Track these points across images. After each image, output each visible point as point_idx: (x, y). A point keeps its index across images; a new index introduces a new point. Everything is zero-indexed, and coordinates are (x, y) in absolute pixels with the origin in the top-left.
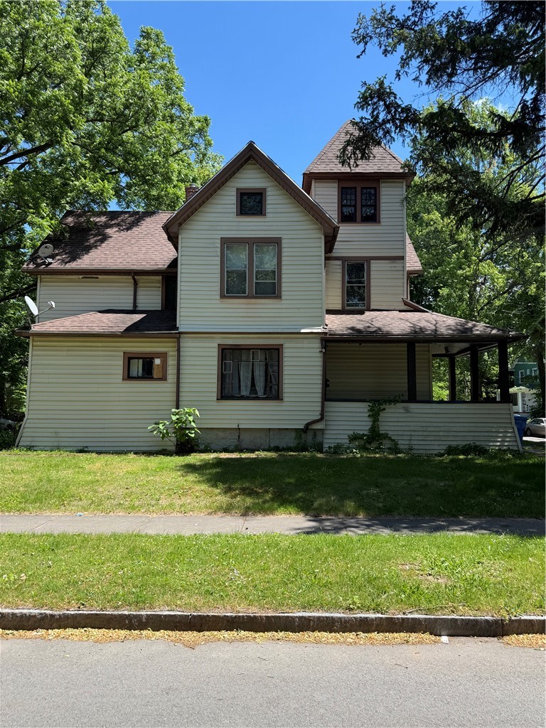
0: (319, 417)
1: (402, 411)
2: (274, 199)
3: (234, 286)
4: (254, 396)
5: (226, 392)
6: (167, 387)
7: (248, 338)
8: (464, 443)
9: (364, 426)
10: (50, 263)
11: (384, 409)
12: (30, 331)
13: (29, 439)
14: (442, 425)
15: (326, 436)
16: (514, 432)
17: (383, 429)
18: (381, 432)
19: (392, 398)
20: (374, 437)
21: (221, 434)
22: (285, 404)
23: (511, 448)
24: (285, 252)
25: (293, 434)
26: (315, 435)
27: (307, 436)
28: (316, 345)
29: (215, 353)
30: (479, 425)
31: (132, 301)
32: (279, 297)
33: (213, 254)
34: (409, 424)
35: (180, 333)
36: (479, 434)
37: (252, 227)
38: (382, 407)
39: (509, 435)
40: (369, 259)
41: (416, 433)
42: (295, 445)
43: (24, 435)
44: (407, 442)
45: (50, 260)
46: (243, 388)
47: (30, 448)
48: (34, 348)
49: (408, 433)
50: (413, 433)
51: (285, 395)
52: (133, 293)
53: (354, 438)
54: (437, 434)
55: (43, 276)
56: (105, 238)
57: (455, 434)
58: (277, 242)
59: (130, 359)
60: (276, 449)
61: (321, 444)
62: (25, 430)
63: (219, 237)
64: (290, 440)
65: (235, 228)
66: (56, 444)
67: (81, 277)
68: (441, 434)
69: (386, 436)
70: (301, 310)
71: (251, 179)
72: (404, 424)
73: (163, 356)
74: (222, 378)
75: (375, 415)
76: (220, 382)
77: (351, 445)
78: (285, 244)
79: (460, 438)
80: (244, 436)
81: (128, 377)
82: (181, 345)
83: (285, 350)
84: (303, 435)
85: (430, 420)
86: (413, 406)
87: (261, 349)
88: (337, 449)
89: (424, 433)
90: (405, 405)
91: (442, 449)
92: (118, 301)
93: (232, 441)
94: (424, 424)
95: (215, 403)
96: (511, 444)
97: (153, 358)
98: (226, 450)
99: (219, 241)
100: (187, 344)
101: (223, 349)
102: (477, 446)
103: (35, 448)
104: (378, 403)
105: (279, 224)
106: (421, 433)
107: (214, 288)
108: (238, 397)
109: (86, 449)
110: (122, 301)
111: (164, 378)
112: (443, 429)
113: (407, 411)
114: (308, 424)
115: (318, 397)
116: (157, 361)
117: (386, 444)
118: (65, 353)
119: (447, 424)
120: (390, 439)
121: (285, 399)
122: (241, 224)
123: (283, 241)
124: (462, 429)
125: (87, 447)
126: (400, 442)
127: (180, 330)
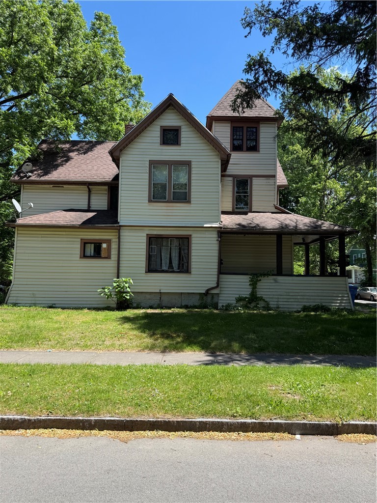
0: (216, 285)
1: (272, 281)
2: (187, 135)
3: (158, 194)
4: (171, 270)
5: (152, 267)
6: (111, 264)
7: (168, 230)
8: (315, 304)
9: (246, 292)
10: (30, 176)
11: (260, 280)
12: (16, 224)
13: (15, 298)
14: (299, 291)
15: (220, 298)
16: (348, 297)
17: (259, 293)
18: (258, 296)
19: (266, 272)
20: (253, 299)
21: (148, 296)
22: (192, 276)
23: (346, 307)
24: (194, 171)
25: (198, 297)
26: (213, 298)
27: (207, 298)
28: (214, 235)
29: (144, 240)
30: (325, 291)
31: (87, 203)
32: (189, 202)
33: (144, 171)
34: (277, 290)
35: (120, 226)
36: (325, 298)
37: (171, 153)
38: (259, 279)
39: (345, 298)
40: (251, 177)
41: (282, 297)
42: (199, 304)
43: (11, 295)
44: (276, 303)
45: (30, 174)
46: (163, 265)
47: (15, 305)
48: (18, 235)
49: (277, 297)
50: (279, 297)
51: (192, 270)
52: (87, 197)
53: (239, 300)
54: (296, 297)
55: (25, 185)
56: (68, 159)
57: (308, 297)
58: (188, 164)
59: (85, 243)
60: (186, 307)
61: (217, 303)
62: (12, 292)
63: (148, 159)
64: (195, 301)
65: (159, 154)
66: (33, 302)
67: (51, 186)
68: (299, 297)
69: (261, 299)
70: (204, 211)
71: (170, 120)
72: (274, 290)
73: (109, 242)
74: (149, 258)
75: (254, 284)
76: (148, 261)
77: (237, 305)
78: (193, 165)
79: (311, 301)
80: (164, 298)
81: (84, 256)
82: (121, 234)
83: (193, 239)
84: (205, 298)
85: (292, 288)
86: (280, 278)
87: (176, 238)
88: (228, 307)
89: (287, 297)
90: (275, 277)
91: (299, 307)
92: (77, 203)
93: (156, 301)
94: (287, 291)
95: (144, 275)
96: (346, 305)
97: (101, 243)
98: (151, 308)
99: (148, 163)
100: (125, 233)
101: (150, 238)
102: (323, 306)
103: (19, 305)
104: (256, 276)
105: (190, 151)
106: (285, 297)
107: (144, 195)
108: (160, 271)
109: (54, 306)
110: (80, 203)
111: (108, 257)
112: (300, 294)
113: (276, 281)
114: (208, 290)
115: (215, 271)
116: (104, 246)
117: (261, 304)
118: (40, 239)
119: (302, 291)
120: (264, 300)
121: (192, 273)
122: (164, 151)
123: (192, 163)
124: (313, 294)
125: (54, 304)
126: (271, 303)
127: (120, 224)
